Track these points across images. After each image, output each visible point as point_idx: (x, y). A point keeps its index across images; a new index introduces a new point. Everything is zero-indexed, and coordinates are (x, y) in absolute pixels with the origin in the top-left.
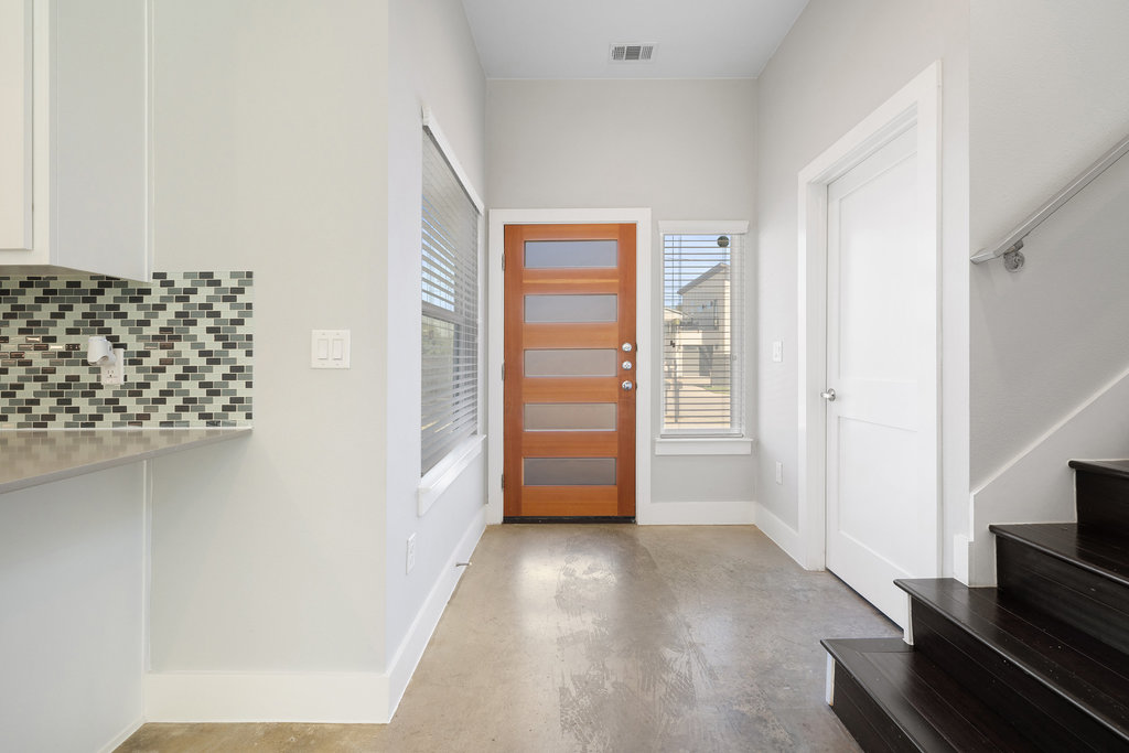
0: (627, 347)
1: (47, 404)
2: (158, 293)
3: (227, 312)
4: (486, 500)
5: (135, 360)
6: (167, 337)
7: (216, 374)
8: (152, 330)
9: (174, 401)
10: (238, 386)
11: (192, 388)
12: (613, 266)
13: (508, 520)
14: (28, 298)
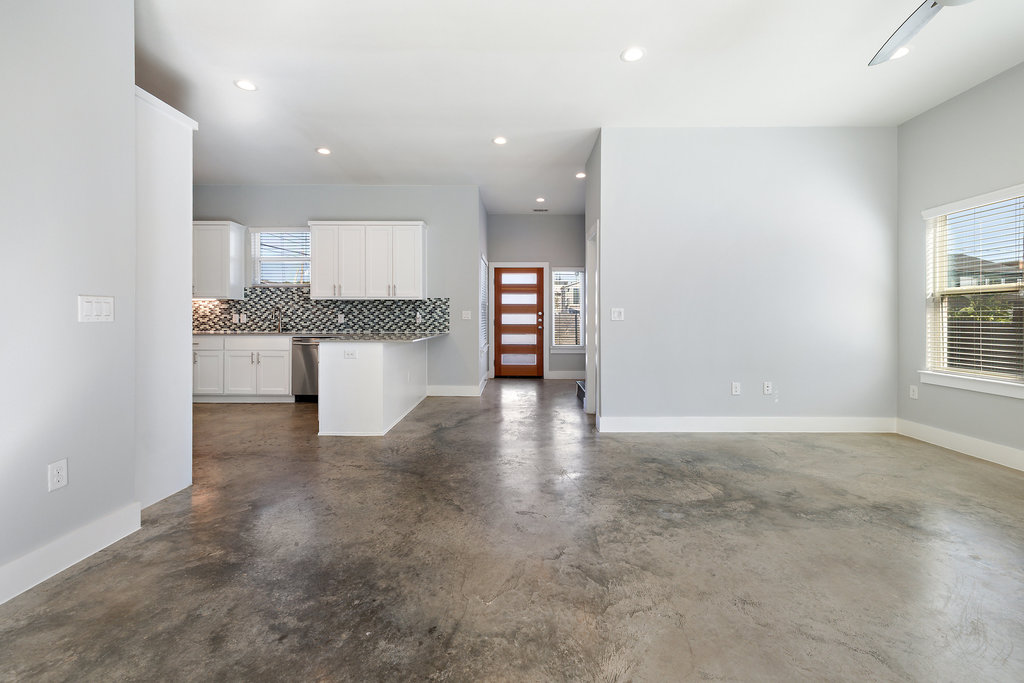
0: (540, 313)
1: (405, 327)
2: (429, 303)
3: (444, 307)
4: (488, 369)
5: (424, 317)
6: (431, 312)
7: (441, 321)
8: (427, 311)
9: (433, 326)
10: (446, 323)
11: (436, 323)
12: (535, 282)
13: (496, 377)
14: (400, 304)
